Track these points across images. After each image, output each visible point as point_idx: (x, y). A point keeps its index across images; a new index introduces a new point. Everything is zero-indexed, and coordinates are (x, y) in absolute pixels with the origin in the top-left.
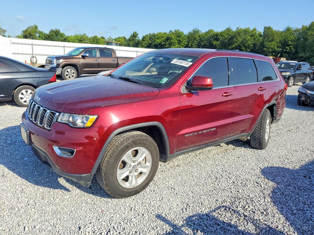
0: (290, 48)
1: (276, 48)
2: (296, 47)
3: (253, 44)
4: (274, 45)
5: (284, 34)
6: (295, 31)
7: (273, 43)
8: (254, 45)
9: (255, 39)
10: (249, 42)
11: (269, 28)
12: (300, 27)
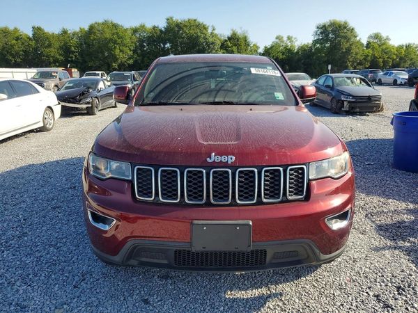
0: (76, 56)
1: (58, 57)
2: (81, 54)
3: (23, 51)
4: (53, 52)
5: (61, 38)
6: (74, 35)
7: (52, 49)
8: (25, 52)
9: (23, 44)
10: (17, 48)
11: (39, 29)
12: (77, 30)
